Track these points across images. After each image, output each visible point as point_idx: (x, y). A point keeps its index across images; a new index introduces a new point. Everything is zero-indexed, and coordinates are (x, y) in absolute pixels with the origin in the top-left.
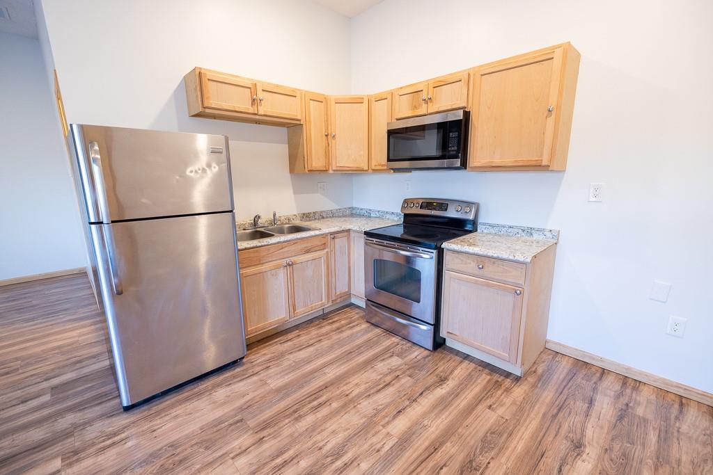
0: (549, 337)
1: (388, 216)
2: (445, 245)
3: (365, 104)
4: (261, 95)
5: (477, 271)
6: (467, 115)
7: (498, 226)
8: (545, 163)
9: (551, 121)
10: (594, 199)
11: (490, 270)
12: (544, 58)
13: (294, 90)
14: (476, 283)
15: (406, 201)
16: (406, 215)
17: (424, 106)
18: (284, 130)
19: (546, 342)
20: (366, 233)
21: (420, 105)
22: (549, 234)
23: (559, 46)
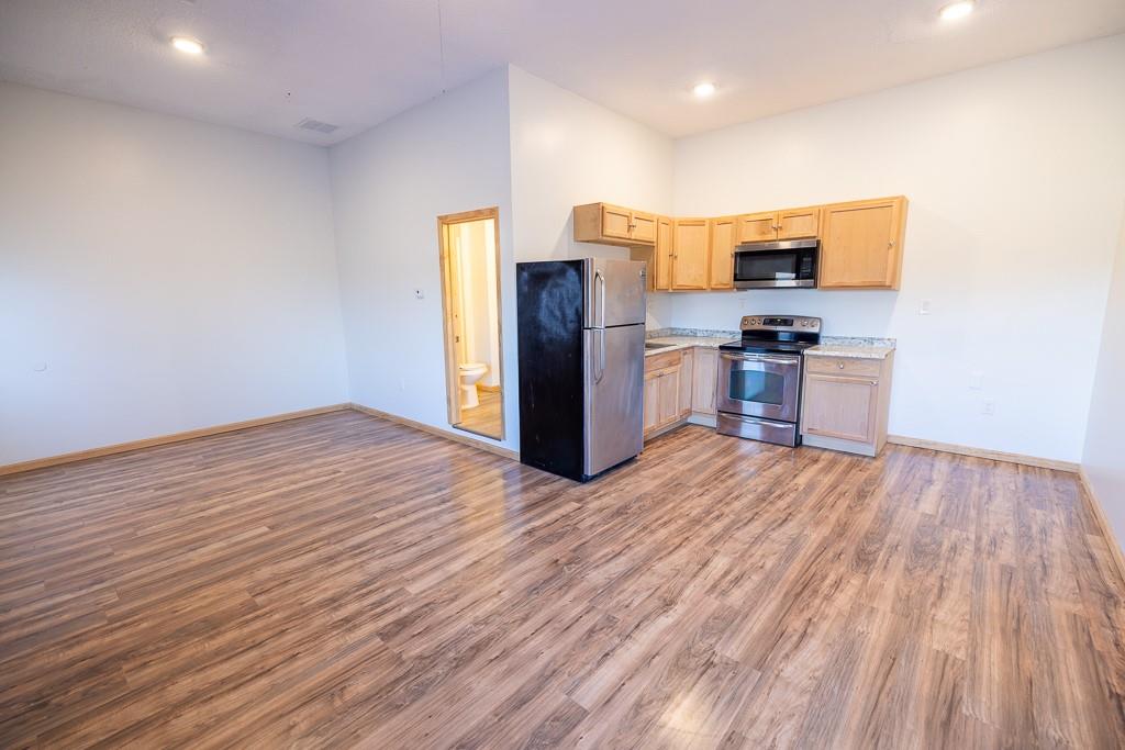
0: (889, 433)
1: (718, 335)
2: (806, 352)
3: (707, 226)
4: (634, 222)
5: (838, 371)
6: (818, 242)
7: (841, 338)
8: (887, 284)
9: (892, 251)
10: (922, 312)
11: (850, 368)
12: (884, 205)
13: (652, 216)
14: (837, 381)
15: (745, 319)
16: (745, 333)
17: (774, 233)
18: (628, 250)
19: (888, 436)
20: (721, 348)
21: (769, 232)
22: (888, 342)
23: (897, 198)
